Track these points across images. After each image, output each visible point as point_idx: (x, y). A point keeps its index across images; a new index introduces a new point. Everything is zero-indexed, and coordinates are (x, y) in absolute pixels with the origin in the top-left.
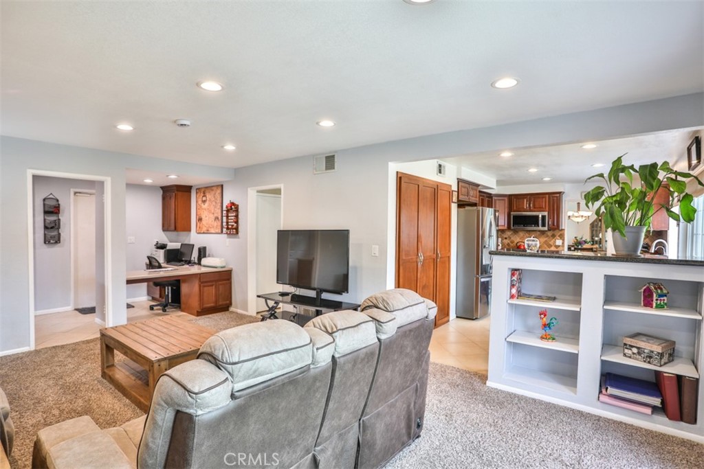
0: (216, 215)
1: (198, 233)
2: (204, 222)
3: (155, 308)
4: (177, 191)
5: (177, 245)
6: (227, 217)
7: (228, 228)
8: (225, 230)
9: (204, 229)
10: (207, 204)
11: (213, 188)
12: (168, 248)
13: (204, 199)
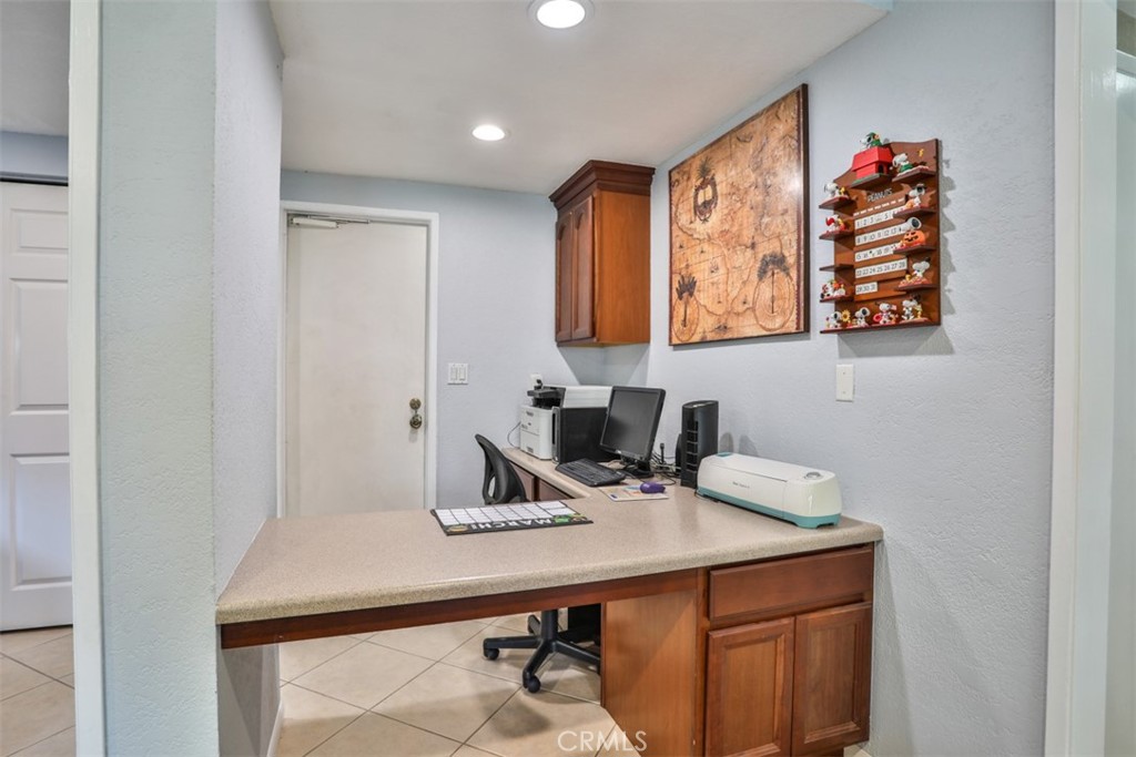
0: (766, 249)
1: (677, 347)
2: (703, 297)
3: (504, 652)
4: (602, 188)
5: (594, 396)
6: (845, 238)
7: (847, 303)
8: (823, 314)
9: (706, 326)
10: (715, 217)
11: (747, 130)
12: (566, 405)
13: (708, 192)
